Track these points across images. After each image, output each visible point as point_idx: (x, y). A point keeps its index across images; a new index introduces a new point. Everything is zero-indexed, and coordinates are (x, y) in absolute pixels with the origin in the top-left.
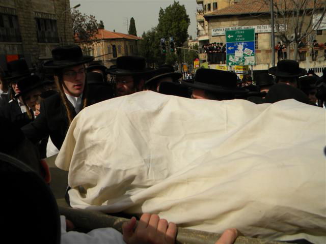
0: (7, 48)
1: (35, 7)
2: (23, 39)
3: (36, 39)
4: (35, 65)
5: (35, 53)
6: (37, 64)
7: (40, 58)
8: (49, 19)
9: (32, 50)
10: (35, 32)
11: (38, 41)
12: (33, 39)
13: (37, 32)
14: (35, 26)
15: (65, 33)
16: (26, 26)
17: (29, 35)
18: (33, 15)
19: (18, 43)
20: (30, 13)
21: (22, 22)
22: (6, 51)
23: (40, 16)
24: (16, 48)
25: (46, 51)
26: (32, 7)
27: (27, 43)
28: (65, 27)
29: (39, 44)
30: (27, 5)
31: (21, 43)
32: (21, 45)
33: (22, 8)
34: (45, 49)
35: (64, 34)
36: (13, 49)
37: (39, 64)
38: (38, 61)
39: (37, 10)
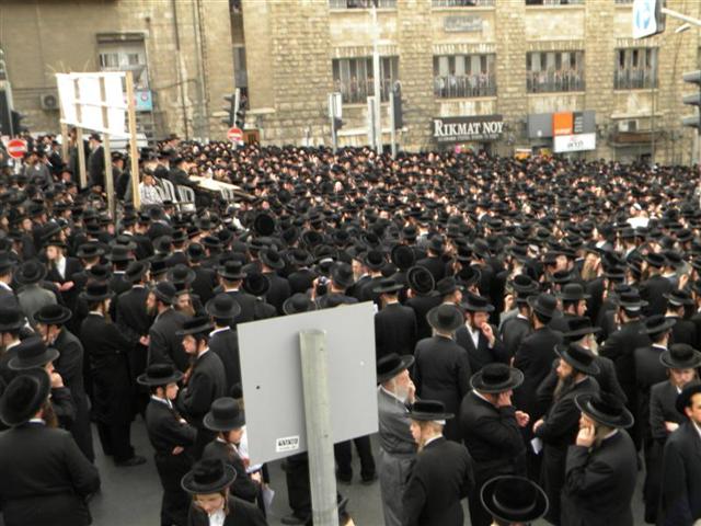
0: (560, 102)
1: (618, 30)
2: (588, 85)
3: (612, 85)
4: (602, 127)
5: (604, 109)
6: (606, 126)
7: (613, 116)
8: (642, 48)
9: (600, 103)
10: (611, 73)
11: (616, 87)
12: (606, 85)
13: (616, 72)
14: (612, 63)
15: (675, 68)
16: (597, 64)
17: (599, 79)
18: (614, 44)
19: (577, 93)
20: (607, 42)
21: (591, 59)
22: (556, 106)
23: (626, 45)
24: (574, 101)
25: (629, 104)
26: (612, 32)
27: (593, 92)
28: (676, 57)
29: (616, 92)
30: (604, 30)
31: (582, 93)
32: (584, 96)
33: (595, 37)
34: (626, 101)
35: (671, 71)
36: (570, 103)
37: (609, 127)
38: (608, 121)
39: (623, 36)
